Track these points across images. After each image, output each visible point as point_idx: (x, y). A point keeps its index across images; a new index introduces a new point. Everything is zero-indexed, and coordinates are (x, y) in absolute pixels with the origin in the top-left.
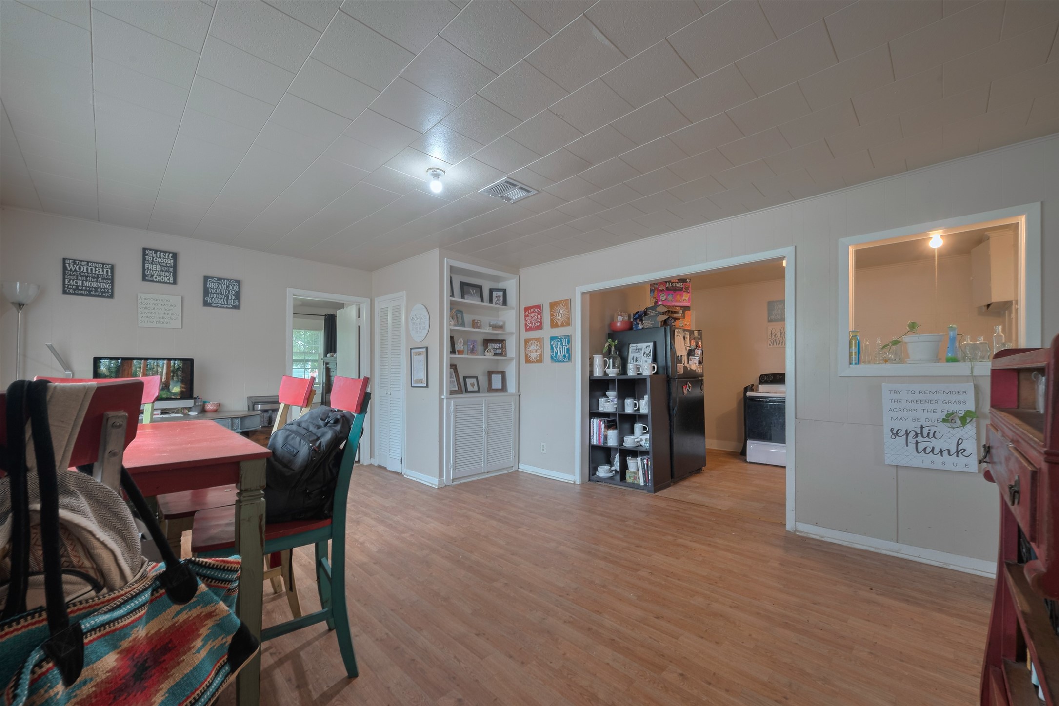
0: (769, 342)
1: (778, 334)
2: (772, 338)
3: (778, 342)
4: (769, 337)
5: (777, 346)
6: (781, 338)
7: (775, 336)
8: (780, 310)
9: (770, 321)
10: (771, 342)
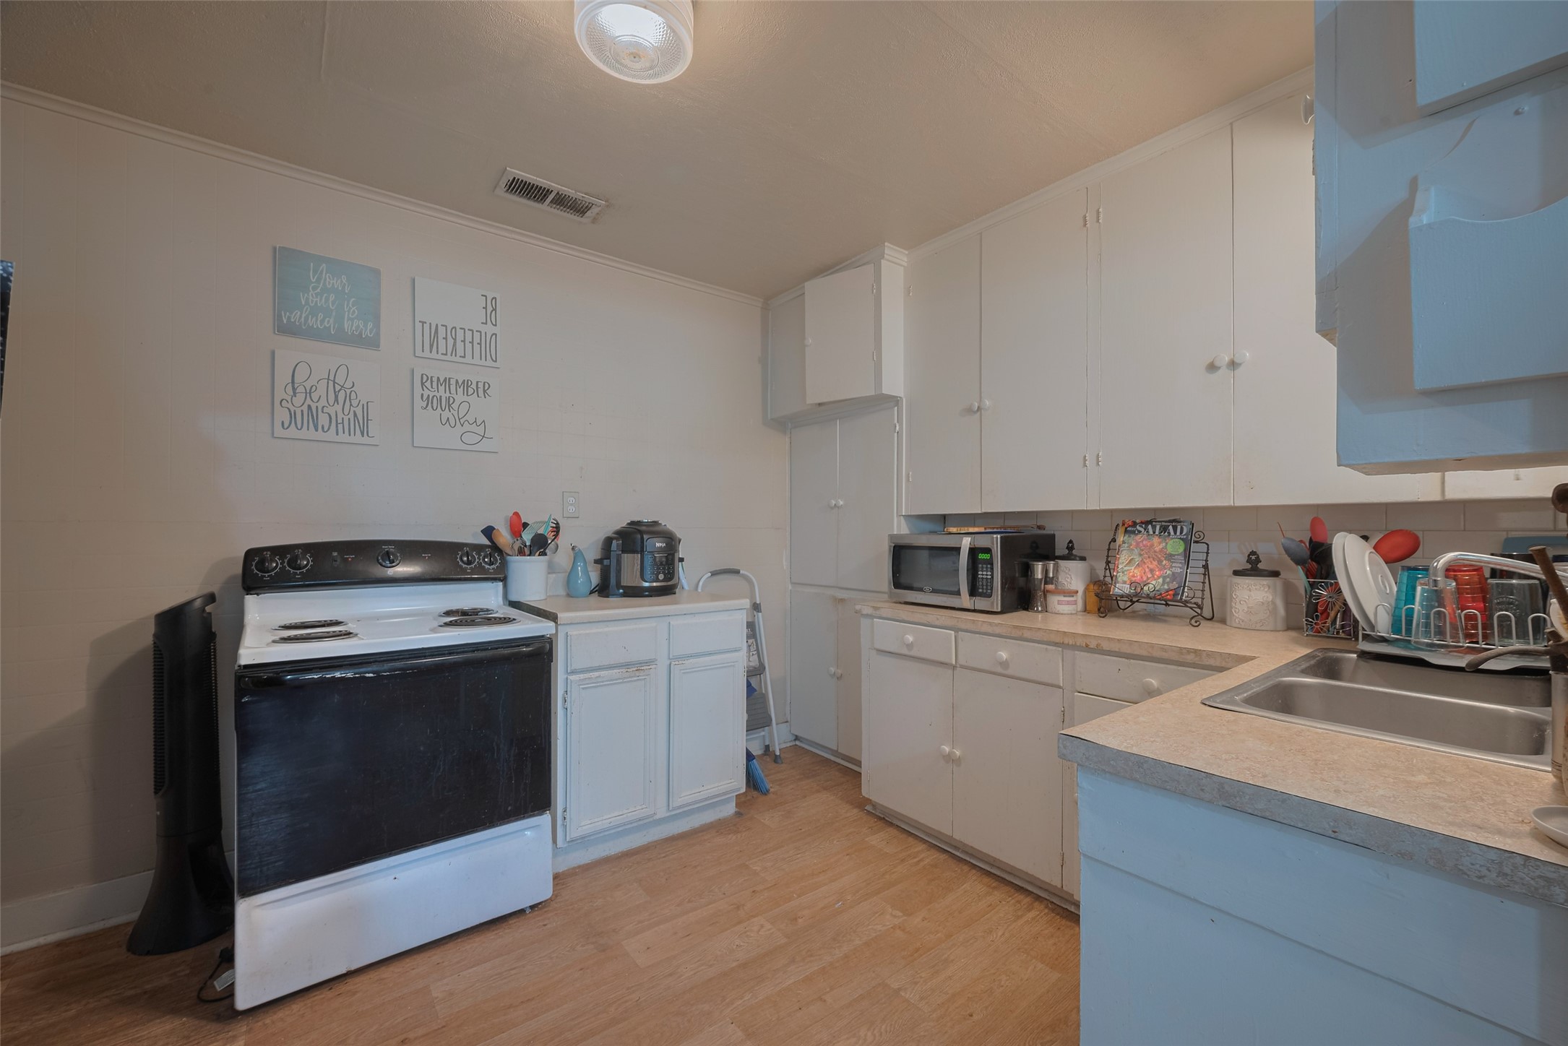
0: (281, 415)
1: (321, 389)
2: (299, 399)
3: (323, 420)
4: (279, 394)
5: (320, 435)
6: (338, 408)
7: (309, 393)
8: (332, 297)
9: (285, 329)
10: (292, 416)
